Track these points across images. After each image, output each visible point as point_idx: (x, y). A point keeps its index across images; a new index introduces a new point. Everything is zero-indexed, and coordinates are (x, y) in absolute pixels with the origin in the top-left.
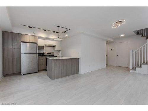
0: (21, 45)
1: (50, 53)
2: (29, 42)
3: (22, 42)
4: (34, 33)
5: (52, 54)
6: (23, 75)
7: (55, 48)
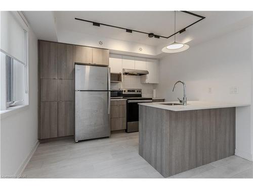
0: (74, 70)
1: (134, 91)
2: (91, 63)
3: (75, 64)
4: (101, 43)
5: (139, 93)
6: (80, 141)
7: (145, 79)
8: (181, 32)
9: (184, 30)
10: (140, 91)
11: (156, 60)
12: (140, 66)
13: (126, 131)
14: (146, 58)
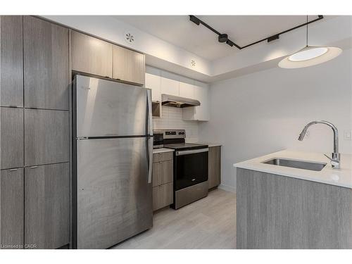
1: (174, 133)
7: (193, 113)
8: (270, 39)
9: (276, 37)
10: (183, 133)
11: (206, 85)
12: (186, 91)
13: (173, 207)
14: (194, 80)
